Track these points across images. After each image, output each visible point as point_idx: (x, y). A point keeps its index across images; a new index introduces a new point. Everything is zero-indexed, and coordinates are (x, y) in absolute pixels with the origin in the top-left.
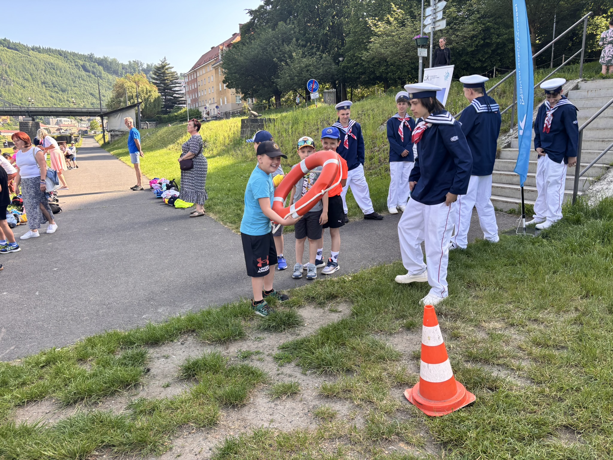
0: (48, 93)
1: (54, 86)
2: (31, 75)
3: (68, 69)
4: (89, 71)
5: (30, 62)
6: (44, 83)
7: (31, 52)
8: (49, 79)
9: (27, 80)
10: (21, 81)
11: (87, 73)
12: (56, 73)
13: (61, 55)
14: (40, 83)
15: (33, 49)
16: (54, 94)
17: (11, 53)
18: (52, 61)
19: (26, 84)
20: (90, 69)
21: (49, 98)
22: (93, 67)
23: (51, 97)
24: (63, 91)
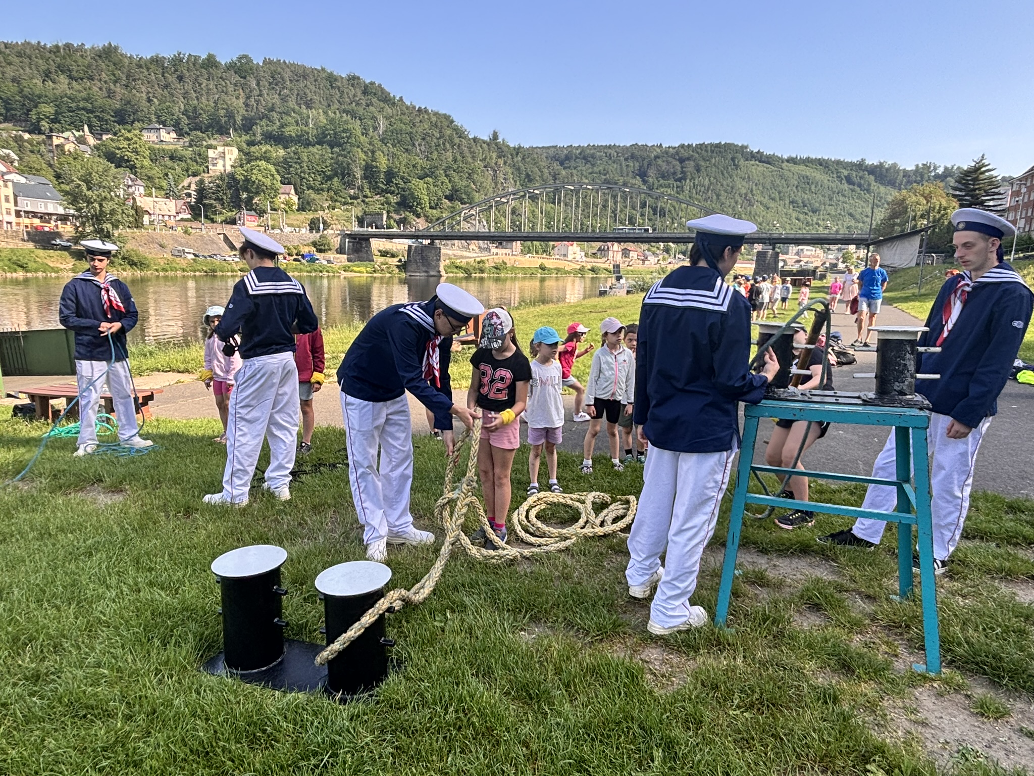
0: (794, 215)
1: (805, 206)
2: (779, 193)
3: (826, 182)
4: (853, 184)
5: (781, 177)
6: (792, 202)
7: (785, 165)
8: (800, 196)
9: (773, 199)
10: (766, 200)
11: (851, 187)
12: (810, 189)
13: (821, 165)
14: (787, 202)
15: (788, 161)
16: (801, 216)
17: (762, 167)
18: (808, 174)
19: (772, 204)
20: (856, 180)
21: (794, 220)
22: (861, 178)
23: (798, 219)
24: (814, 211)
